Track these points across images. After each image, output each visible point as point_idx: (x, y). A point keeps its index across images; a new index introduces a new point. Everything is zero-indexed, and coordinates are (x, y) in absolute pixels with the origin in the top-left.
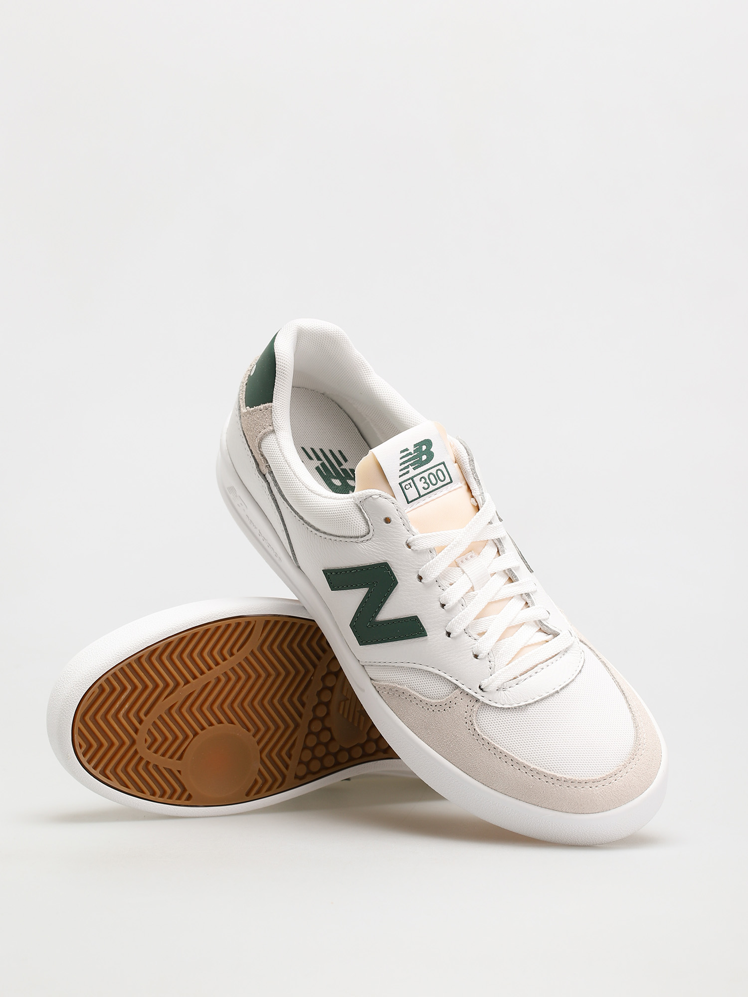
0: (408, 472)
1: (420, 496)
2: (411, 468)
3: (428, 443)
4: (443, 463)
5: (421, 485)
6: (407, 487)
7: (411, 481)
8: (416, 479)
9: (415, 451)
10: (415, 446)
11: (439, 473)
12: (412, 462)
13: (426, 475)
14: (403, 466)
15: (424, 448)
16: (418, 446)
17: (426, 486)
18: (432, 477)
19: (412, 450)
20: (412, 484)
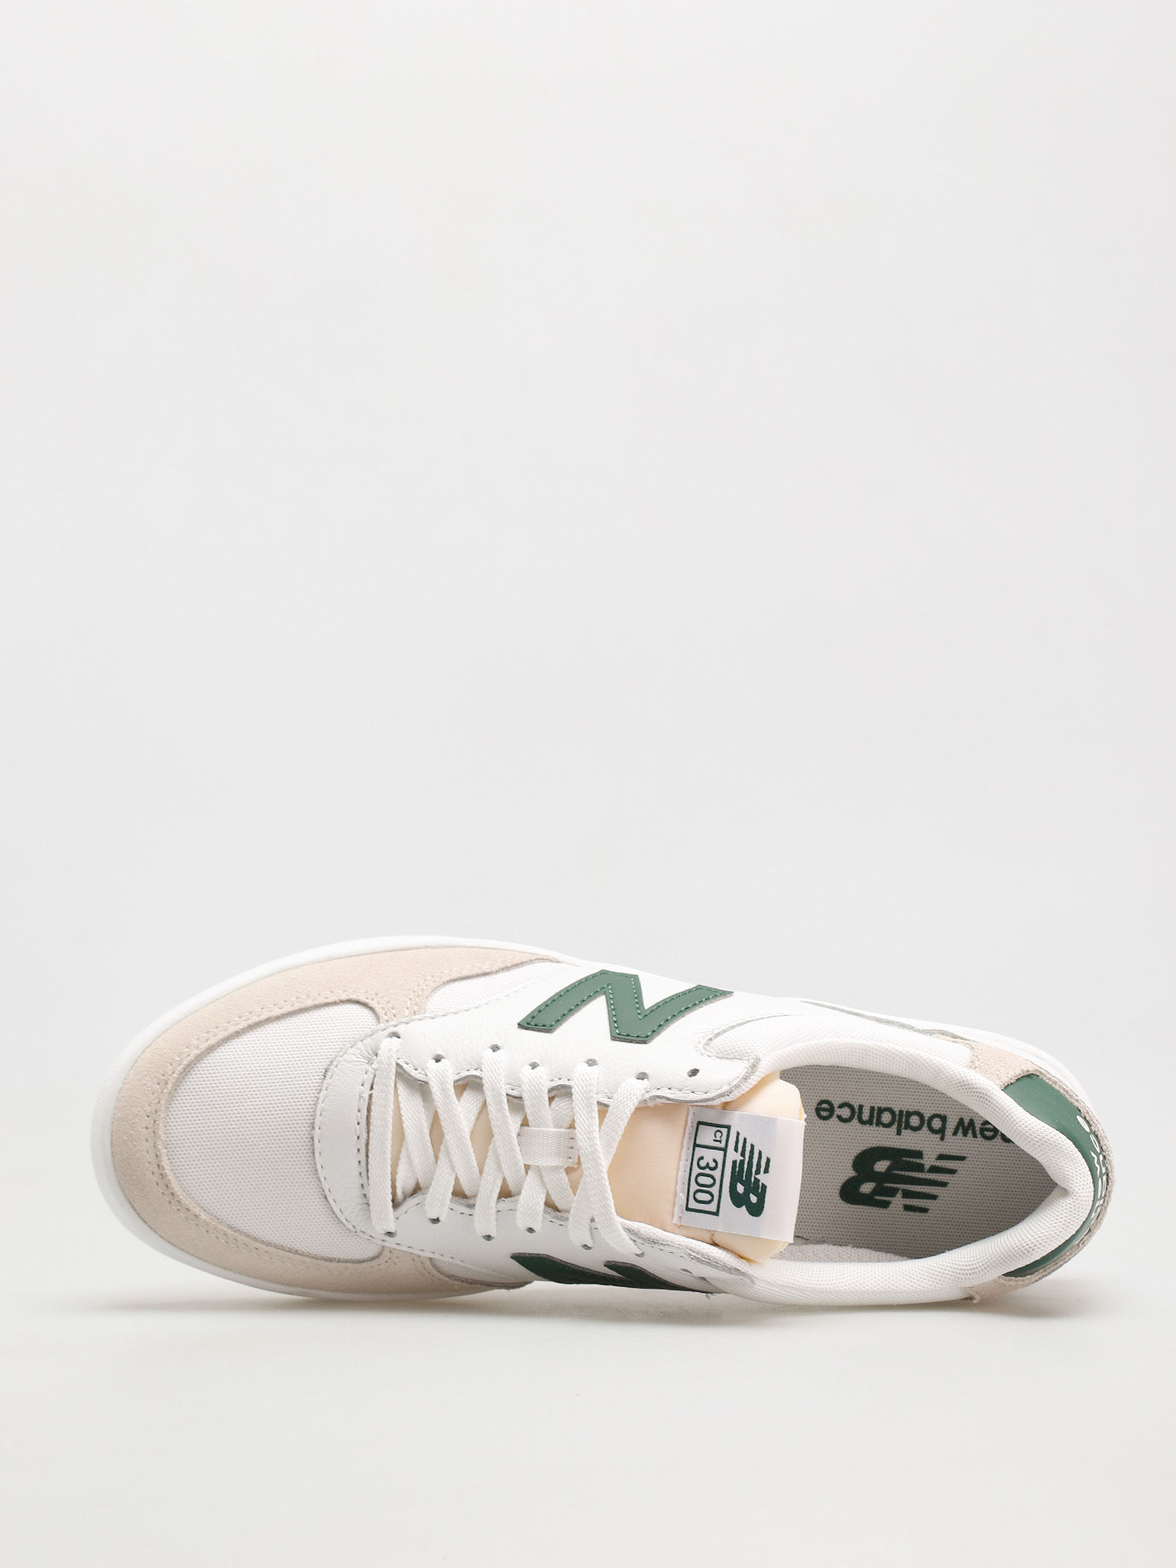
0: (736, 1150)
1: (696, 1145)
2: (739, 1158)
3: (756, 1210)
4: (716, 1213)
5: (709, 1156)
6: (719, 1134)
7: (722, 1145)
8: (719, 1155)
9: (757, 1180)
10: (764, 1187)
11: (707, 1197)
12: (746, 1166)
13: (717, 1174)
14: (748, 1148)
15: (754, 1199)
16: (761, 1191)
17: (703, 1163)
18: (709, 1181)
19: (762, 1177)
20: (717, 1144)
